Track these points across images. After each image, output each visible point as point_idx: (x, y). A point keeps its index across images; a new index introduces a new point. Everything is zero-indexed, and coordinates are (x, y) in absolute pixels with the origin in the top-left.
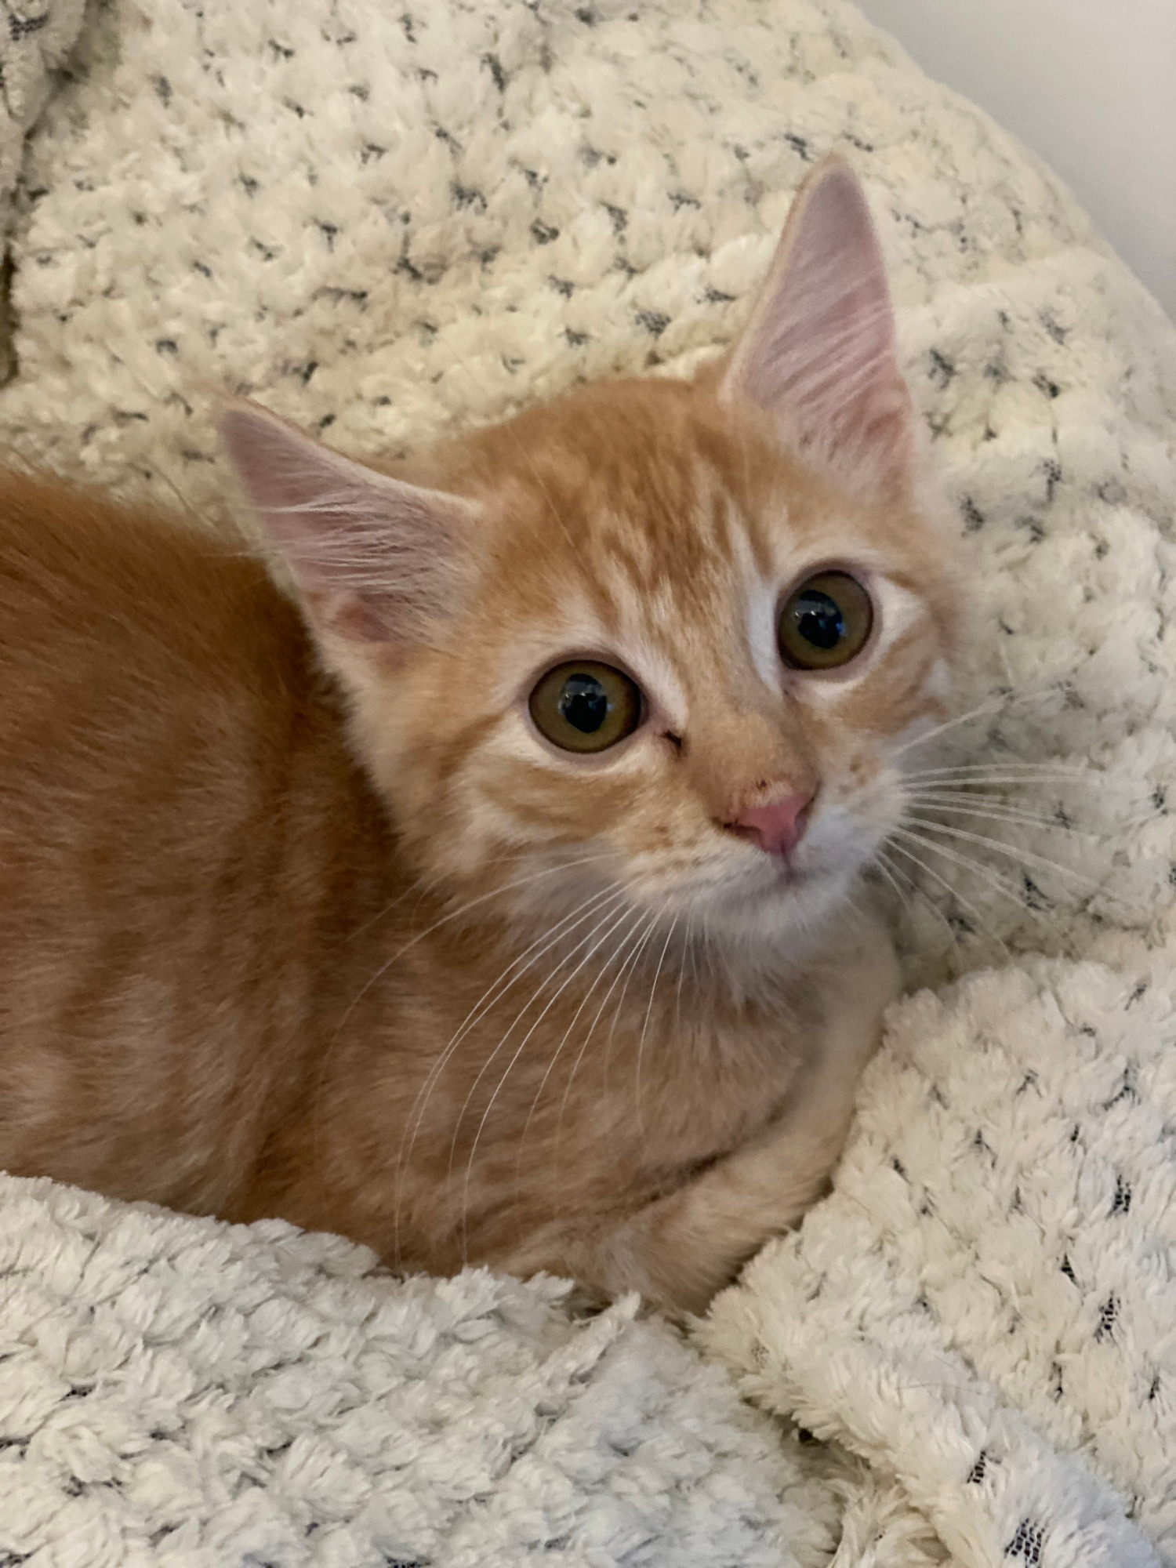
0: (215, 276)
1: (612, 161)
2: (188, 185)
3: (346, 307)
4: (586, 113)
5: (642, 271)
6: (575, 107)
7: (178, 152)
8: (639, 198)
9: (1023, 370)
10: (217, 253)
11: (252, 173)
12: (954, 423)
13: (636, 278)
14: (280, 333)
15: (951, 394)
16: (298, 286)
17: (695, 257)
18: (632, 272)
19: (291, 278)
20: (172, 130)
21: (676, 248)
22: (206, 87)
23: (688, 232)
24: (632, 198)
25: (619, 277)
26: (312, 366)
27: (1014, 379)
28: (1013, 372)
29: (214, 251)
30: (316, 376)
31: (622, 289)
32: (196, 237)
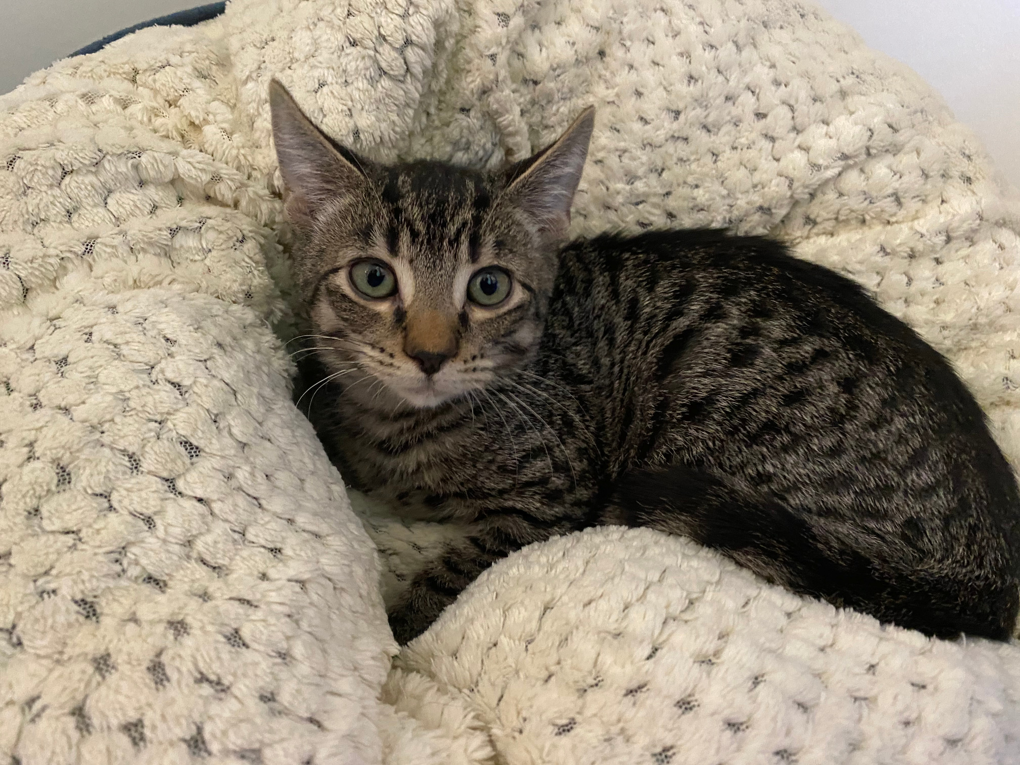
0: (622, 132)
1: (786, 86)
2: (611, 94)
3: (680, 144)
4: (773, 66)
5: (801, 132)
6: (768, 64)
7: (606, 81)
8: (800, 99)
9: (955, 173)
10: (624, 122)
11: (641, 90)
12: (929, 198)
13: (800, 135)
14: (653, 156)
15: (929, 186)
16: (661, 135)
17: (822, 125)
18: (798, 132)
19: (658, 133)
20: (603, 72)
21: (815, 122)
22: (620, 53)
23: (820, 113)
24: (797, 101)
25: (793, 135)
26: (663, 170)
27: (951, 177)
28: (951, 174)
29: (622, 121)
30: (664, 175)
31: (795, 139)
32: (614, 116)
